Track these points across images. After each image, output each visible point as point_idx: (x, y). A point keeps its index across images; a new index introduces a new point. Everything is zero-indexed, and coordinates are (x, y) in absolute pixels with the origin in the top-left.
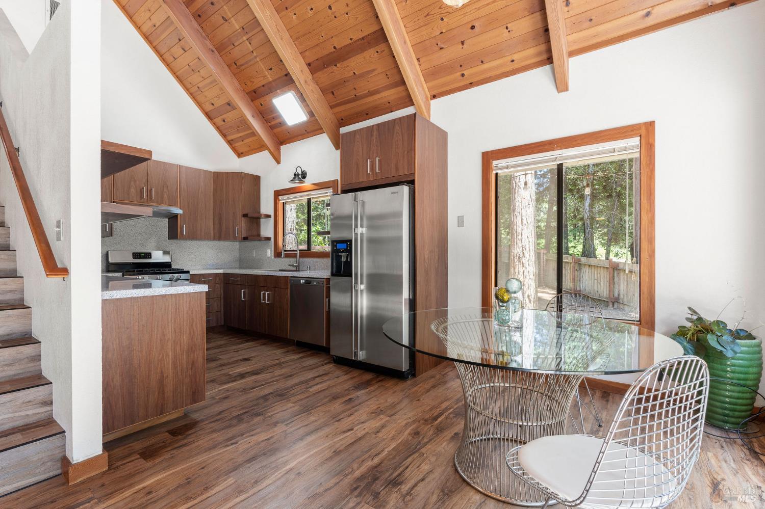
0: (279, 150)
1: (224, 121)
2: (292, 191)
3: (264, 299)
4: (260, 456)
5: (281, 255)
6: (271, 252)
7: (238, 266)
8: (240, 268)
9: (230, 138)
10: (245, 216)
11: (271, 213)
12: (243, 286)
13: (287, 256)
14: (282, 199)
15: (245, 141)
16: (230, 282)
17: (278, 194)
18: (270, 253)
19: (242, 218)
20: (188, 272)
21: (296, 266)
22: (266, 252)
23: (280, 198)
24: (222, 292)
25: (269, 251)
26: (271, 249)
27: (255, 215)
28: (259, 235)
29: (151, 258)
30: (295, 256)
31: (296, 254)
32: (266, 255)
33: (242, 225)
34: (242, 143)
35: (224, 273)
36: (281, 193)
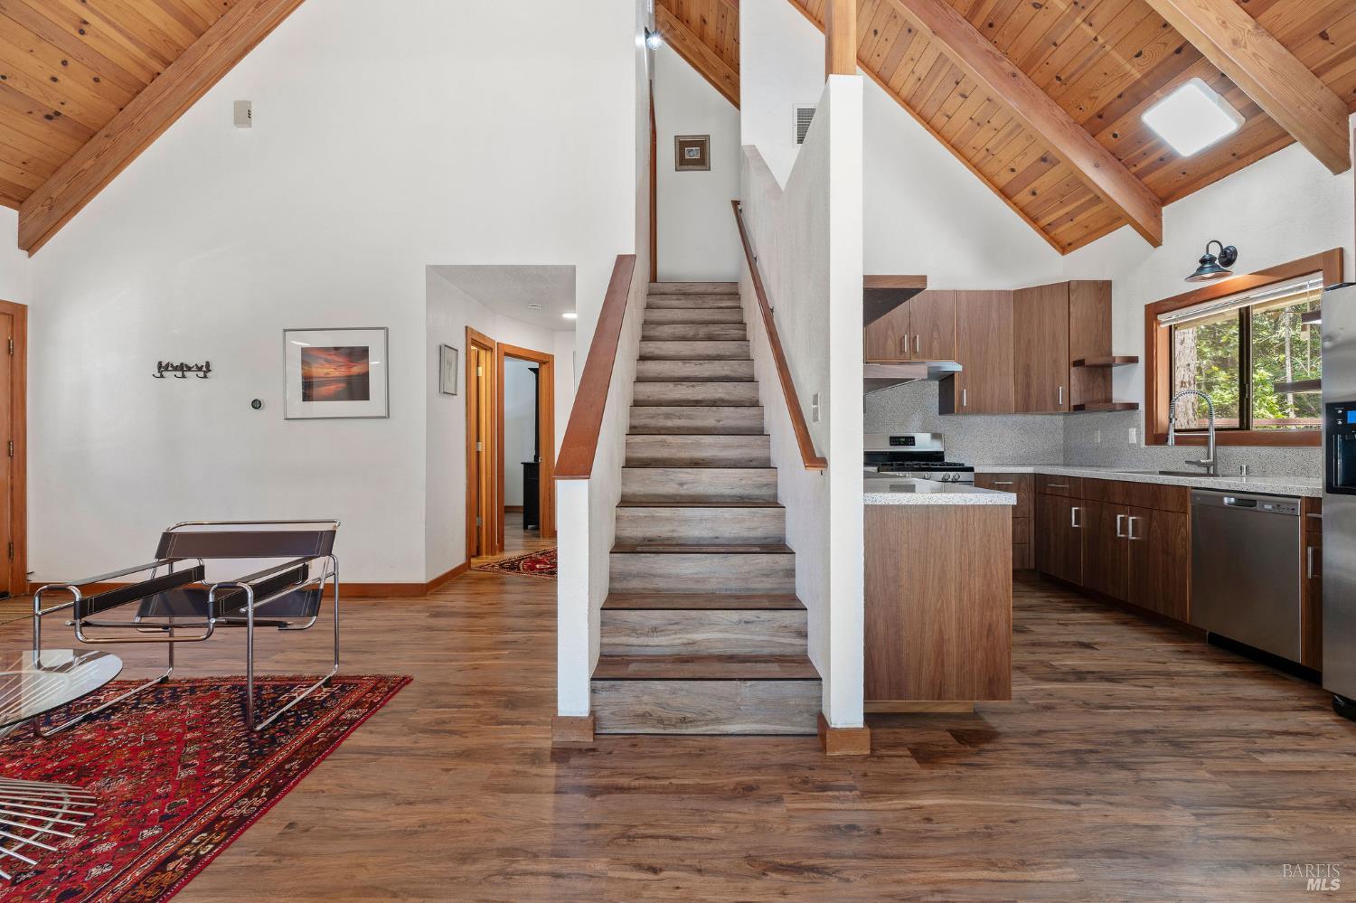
0: (1157, 218)
1: (1034, 194)
2: (1193, 300)
3: (1124, 530)
4: (1134, 855)
5: (1167, 440)
6: (1138, 434)
7: (1061, 460)
8: (1066, 465)
9: (1044, 222)
10: (1079, 363)
11: (1139, 351)
12: (1075, 500)
13: (1179, 441)
14: (1165, 320)
15: (1077, 220)
16: (1048, 491)
17: (1153, 312)
18: (1136, 434)
19: (1072, 369)
20: (971, 469)
21: (1207, 466)
22: (1127, 434)
23: (1161, 318)
24: (1032, 507)
25: (1133, 432)
26: (1138, 427)
27: (1102, 360)
28: (1109, 400)
29: (914, 444)
30: (1205, 442)
31: (1208, 437)
32: (1127, 439)
33: (1072, 382)
34: (1071, 224)
35: (1035, 474)
36: (1164, 308)
